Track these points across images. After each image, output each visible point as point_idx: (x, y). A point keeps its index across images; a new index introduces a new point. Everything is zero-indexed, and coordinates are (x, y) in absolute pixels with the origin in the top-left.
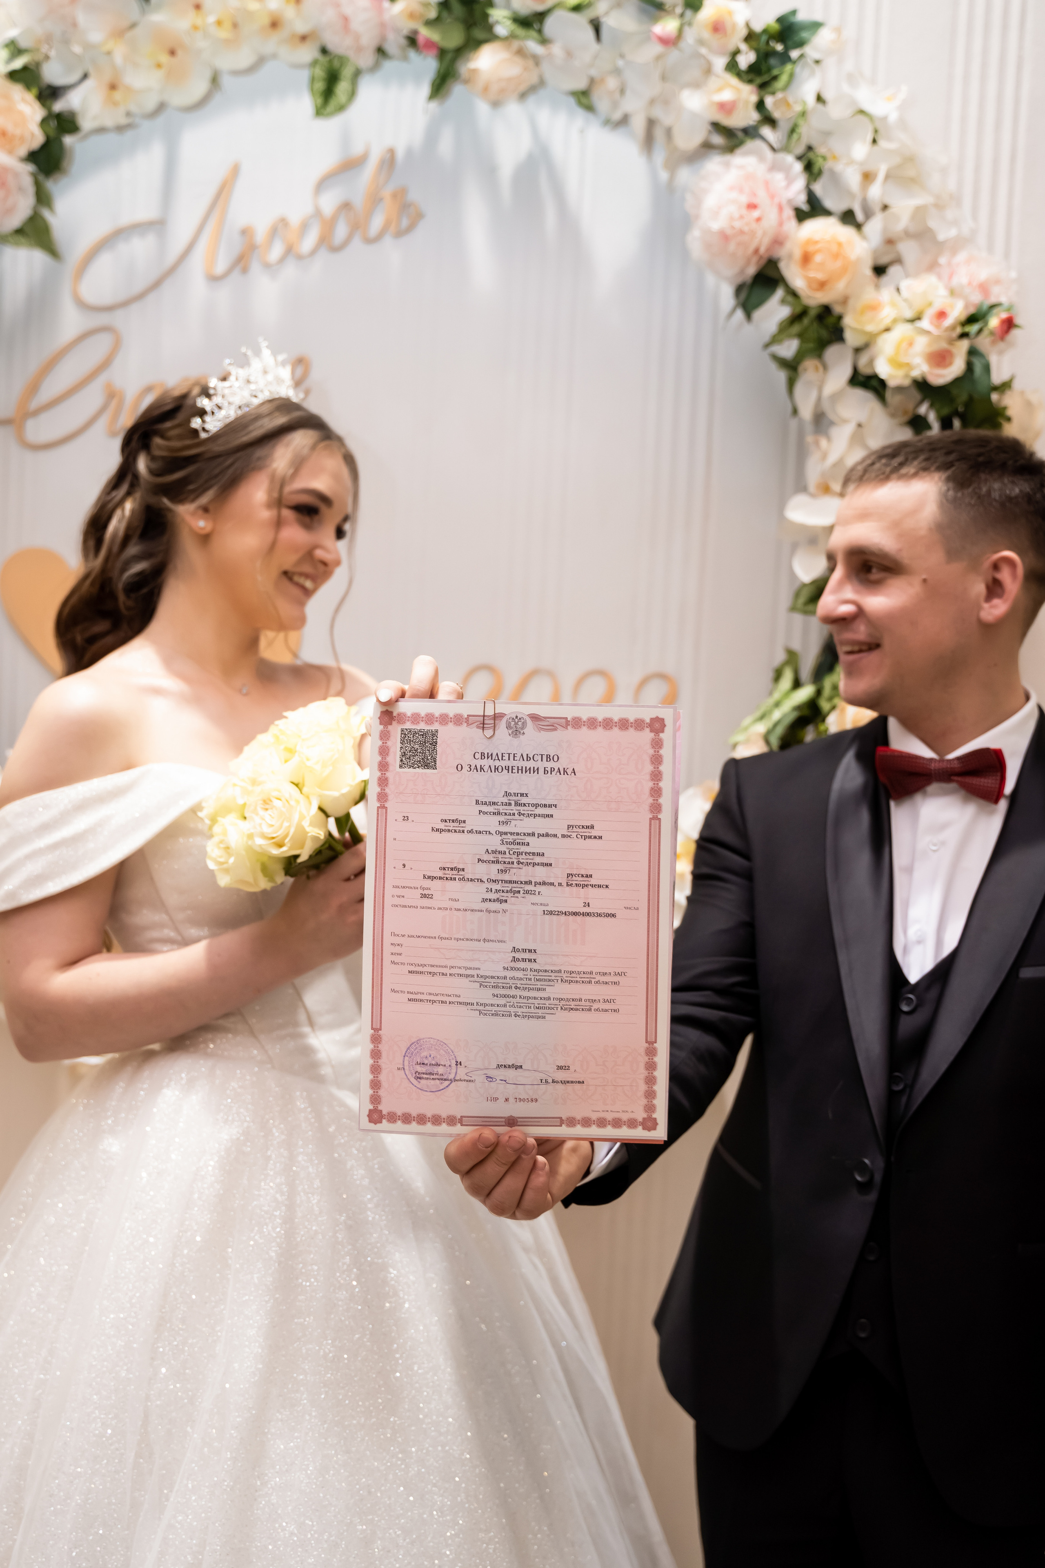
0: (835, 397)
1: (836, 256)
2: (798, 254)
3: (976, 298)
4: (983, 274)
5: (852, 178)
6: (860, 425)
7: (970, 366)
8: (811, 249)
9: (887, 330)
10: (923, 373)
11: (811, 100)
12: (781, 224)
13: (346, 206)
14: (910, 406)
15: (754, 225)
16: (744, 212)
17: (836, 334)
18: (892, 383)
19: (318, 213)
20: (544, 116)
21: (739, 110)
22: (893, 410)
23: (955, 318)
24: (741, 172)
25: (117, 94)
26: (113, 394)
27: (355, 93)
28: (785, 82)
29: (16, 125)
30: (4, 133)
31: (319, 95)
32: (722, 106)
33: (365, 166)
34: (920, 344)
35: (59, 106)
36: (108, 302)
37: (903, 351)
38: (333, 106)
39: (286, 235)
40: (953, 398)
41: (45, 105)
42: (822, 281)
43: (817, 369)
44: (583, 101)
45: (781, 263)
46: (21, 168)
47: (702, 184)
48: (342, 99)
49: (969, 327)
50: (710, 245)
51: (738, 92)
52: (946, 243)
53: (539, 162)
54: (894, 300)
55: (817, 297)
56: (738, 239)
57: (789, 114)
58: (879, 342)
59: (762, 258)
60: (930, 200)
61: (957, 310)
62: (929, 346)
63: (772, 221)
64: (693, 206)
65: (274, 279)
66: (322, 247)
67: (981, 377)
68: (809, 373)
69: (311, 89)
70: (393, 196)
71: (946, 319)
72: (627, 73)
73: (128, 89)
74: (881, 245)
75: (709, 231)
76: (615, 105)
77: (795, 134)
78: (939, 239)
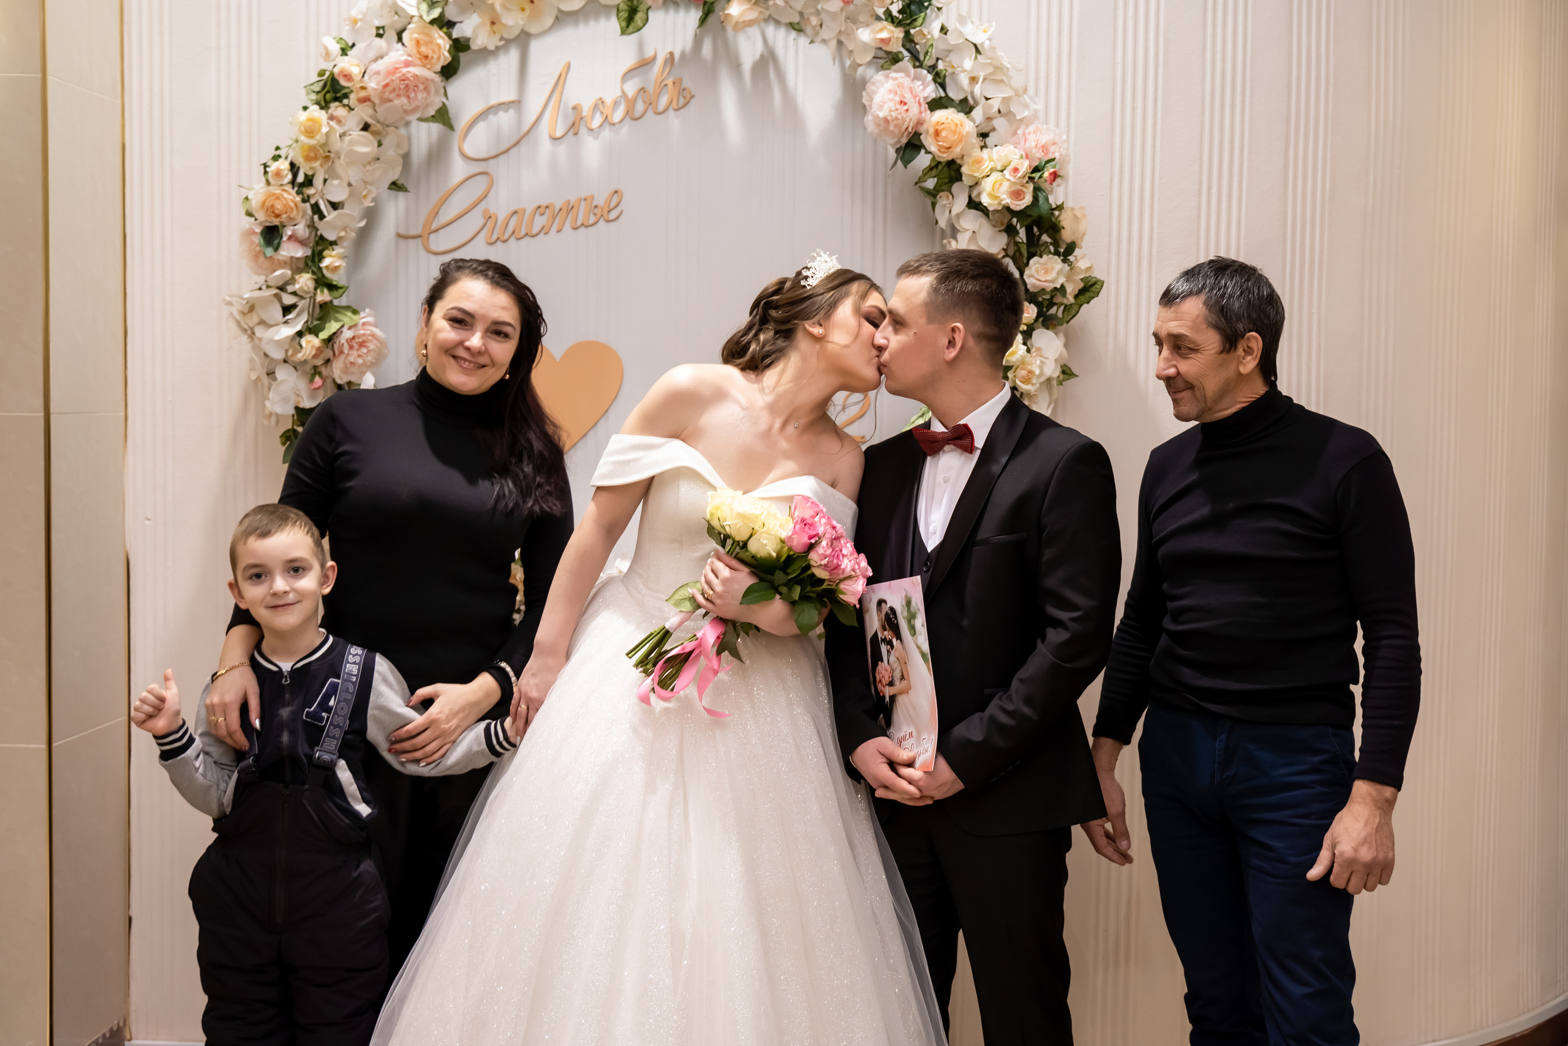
0: (958, 216)
1: (955, 132)
2: (931, 131)
3: (1039, 156)
4: (1044, 139)
5: (964, 80)
6: (973, 232)
7: (1036, 198)
8: (939, 128)
9: (988, 176)
10: (1007, 203)
11: (936, 33)
12: (921, 113)
13: (643, 90)
14: (1006, 221)
15: (904, 115)
16: (898, 106)
17: (958, 177)
18: (991, 209)
19: (624, 94)
20: (770, 30)
21: (893, 43)
22: (993, 223)
23: (1024, 172)
24: (895, 82)
25: (495, 27)
26: (490, 217)
27: (647, 20)
28: (921, 22)
29: (434, 52)
30: (426, 57)
31: (623, 20)
32: (882, 40)
33: (655, 62)
34: (1006, 186)
35: (456, 33)
36: (484, 155)
37: (996, 190)
38: (633, 28)
39: (603, 110)
40: (1030, 216)
41: (449, 36)
42: (948, 146)
43: (948, 197)
44: (796, 27)
45: (922, 137)
46: (438, 78)
47: (872, 88)
48: (640, 23)
49: (1034, 175)
50: (878, 125)
51: (893, 32)
52: (1021, 120)
53: (768, 61)
54: (991, 157)
55: (945, 155)
56: (895, 122)
57: (924, 41)
58: (983, 183)
59: (910, 133)
60: (1012, 93)
61: (1025, 167)
62: (1010, 187)
63: (915, 111)
64: (867, 101)
65: (596, 138)
66: (628, 118)
67: (1043, 204)
68: (943, 200)
69: (617, 15)
70: (674, 83)
71: (1019, 172)
72: (823, 15)
73: (503, 25)
74: (983, 121)
75: (877, 117)
76: (817, 34)
77: (929, 54)
78: (1018, 118)
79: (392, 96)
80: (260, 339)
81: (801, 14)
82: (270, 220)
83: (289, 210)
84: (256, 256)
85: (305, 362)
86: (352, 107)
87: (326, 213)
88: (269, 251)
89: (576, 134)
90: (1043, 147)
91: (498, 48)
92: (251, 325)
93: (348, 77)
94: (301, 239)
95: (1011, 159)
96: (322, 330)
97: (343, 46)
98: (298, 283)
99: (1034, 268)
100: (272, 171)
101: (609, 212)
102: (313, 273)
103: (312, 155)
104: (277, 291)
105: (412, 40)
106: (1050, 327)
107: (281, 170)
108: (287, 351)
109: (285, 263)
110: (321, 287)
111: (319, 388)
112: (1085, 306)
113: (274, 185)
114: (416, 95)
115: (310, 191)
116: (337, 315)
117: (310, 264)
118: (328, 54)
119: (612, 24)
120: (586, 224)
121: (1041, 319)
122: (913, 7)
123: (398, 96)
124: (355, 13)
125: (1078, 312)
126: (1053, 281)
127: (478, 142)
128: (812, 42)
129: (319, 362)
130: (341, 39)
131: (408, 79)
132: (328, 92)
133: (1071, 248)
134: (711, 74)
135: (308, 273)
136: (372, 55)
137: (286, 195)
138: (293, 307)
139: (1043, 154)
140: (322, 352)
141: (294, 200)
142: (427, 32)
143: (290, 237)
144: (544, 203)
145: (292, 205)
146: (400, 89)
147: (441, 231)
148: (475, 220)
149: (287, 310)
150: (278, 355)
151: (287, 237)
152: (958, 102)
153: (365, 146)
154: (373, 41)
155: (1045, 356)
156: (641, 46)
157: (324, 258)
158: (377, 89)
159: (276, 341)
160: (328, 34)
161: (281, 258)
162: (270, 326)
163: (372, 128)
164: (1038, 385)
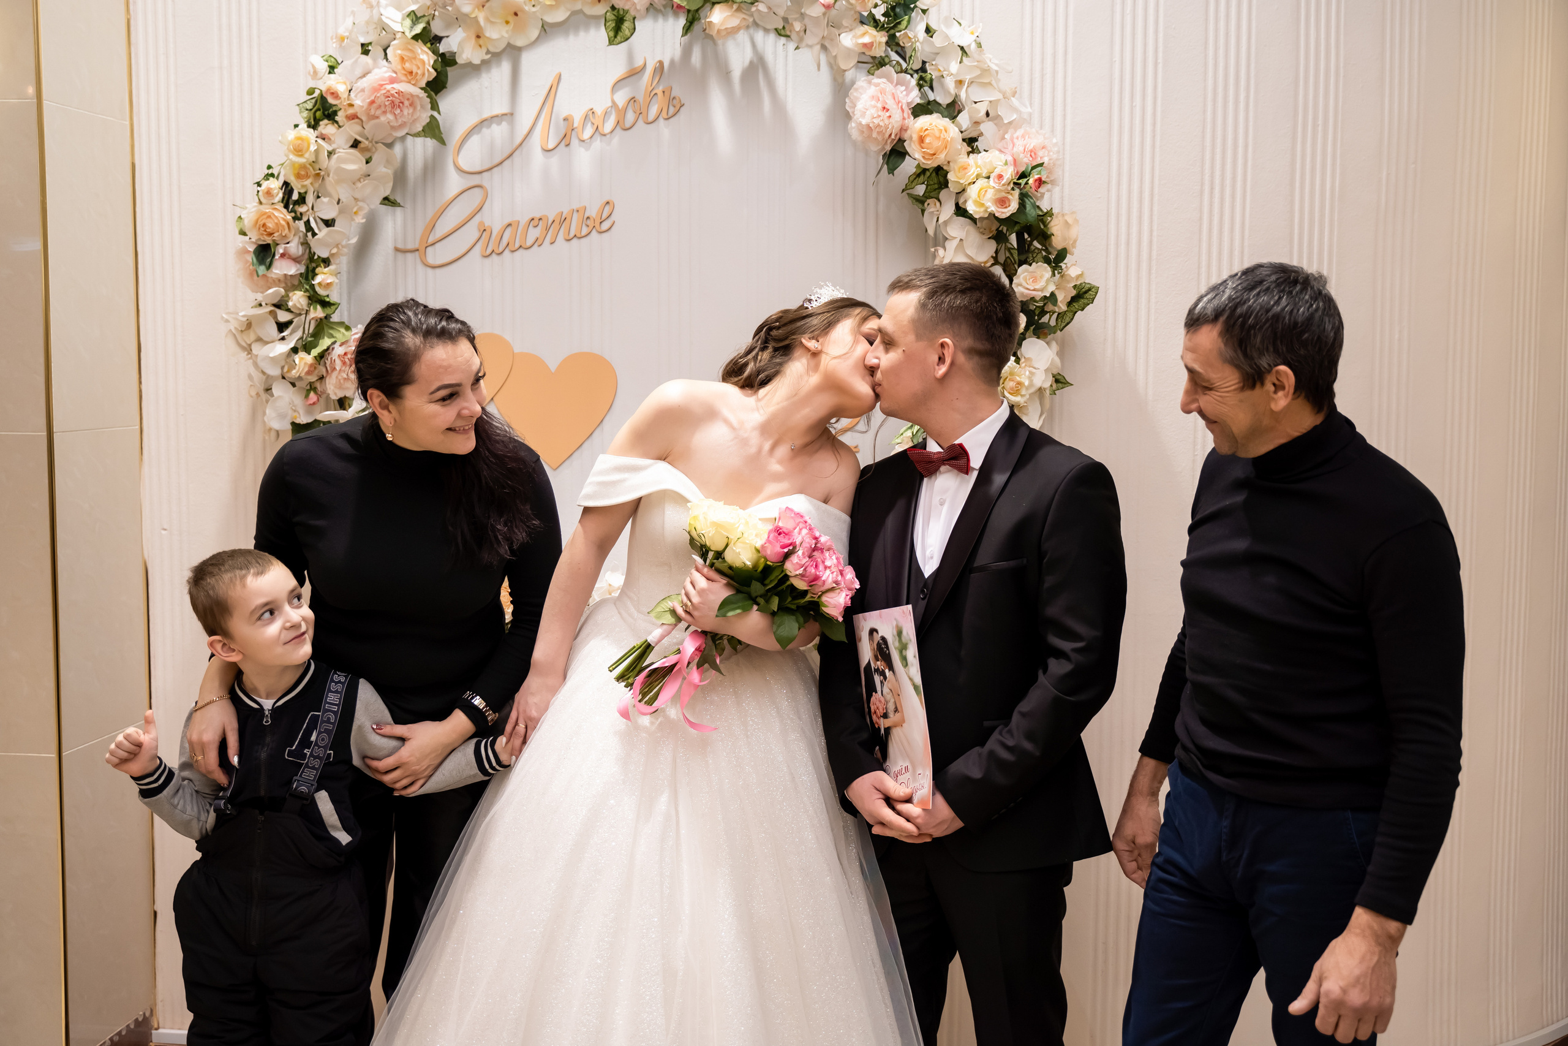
0: (946, 223)
1: (939, 138)
2: (915, 137)
3: (1026, 162)
4: (1032, 143)
5: (950, 83)
6: (961, 240)
7: (1022, 205)
8: (924, 134)
9: (973, 182)
10: (993, 210)
11: (921, 34)
12: (904, 119)
13: (633, 99)
14: (994, 229)
15: (887, 122)
16: (880, 113)
17: (945, 184)
18: (976, 216)
19: (613, 102)
20: (759, 36)
21: (876, 47)
22: (981, 230)
23: (1008, 178)
24: (877, 88)
25: (481, 41)
26: (485, 230)
27: (635, 29)
28: (905, 25)
29: (419, 68)
30: (411, 73)
31: (611, 30)
32: (865, 45)
33: (644, 73)
34: (990, 194)
35: (442, 48)
36: (478, 169)
37: (981, 196)
38: (621, 38)
39: (593, 121)
40: (1017, 223)
41: (435, 52)
42: (931, 153)
43: (935, 204)
44: (783, 32)
45: (905, 144)
46: (423, 94)
47: (855, 94)
48: (627, 33)
49: (1020, 181)
50: (863, 132)
51: (875, 36)
52: (1010, 123)
53: (757, 67)
54: (976, 163)
55: (929, 162)
56: (877, 130)
57: (910, 44)
58: (968, 190)
59: (893, 140)
60: (1000, 96)
61: (1009, 173)
62: (996, 194)
63: (897, 117)
64: (851, 107)
65: (587, 149)
66: (618, 128)
67: (1030, 210)
68: (932, 206)
69: (605, 25)
70: (664, 92)
71: (1003, 179)
72: (807, 21)
73: (488, 38)
74: (970, 126)
75: (860, 124)
76: (801, 40)
77: (912, 58)
78: (1006, 122)
79: (378, 112)
80: (257, 356)
81: (785, 20)
82: (262, 239)
83: (280, 228)
84: (251, 275)
85: (300, 378)
86: (341, 124)
87: (316, 231)
88: (262, 269)
89: (568, 145)
90: (1031, 151)
91: (484, 63)
92: (249, 342)
93: (335, 95)
94: (294, 257)
95: (995, 166)
96: (315, 347)
97: (330, 64)
98: (292, 301)
99: (1022, 276)
100: (263, 191)
101: (601, 223)
102: (306, 291)
103: (303, 173)
104: (273, 308)
105: (396, 56)
106: (1041, 337)
107: (271, 189)
108: (283, 368)
109: (279, 280)
110: (314, 304)
111: (314, 404)
112: (1079, 312)
113: (265, 204)
114: (401, 111)
115: (302, 209)
116: (331, 331)
117: (303, 281)
118: (315, 72)
119: (600, 34)
120: (578, 235)
121: (1032, 328)
122: (898, 10)
123: (385, 112)
124: (342, 31)
125: (1072, 319)
126: (1042, 290)
127: (472, 155)
128: (797, 48)
129: (313, 378)
130: (330, 56)
131: (393, 95)
132: (319, 110)
133: (1062, 255)
134: (700, 83)
135: (301, 291)
136: (358, 72)
137: (276, 214)
138: (289, 323)
139: (1031, 159)
140: (315, 368)
141: (285, 218)
142: (410, 48)
143: (283, 255)
144: (537, 215)
145: (283, 223)
146: (386, 106)
147: (437, 245)
148: (470, 233)
149: (282, 327)
150: (275, 372)
151: (279, 255)
152: (945, 107)
153: (351, 162)
154: (359, 57)
155: (1036, 366)
156: (630, 56)
157: (317, 274)
158: (362, 107)
159: (272, 358)
160: (316, 52)
161: (273, 276)
162: (267, 343)
163: (361, 146)
164: (1028, 396)
